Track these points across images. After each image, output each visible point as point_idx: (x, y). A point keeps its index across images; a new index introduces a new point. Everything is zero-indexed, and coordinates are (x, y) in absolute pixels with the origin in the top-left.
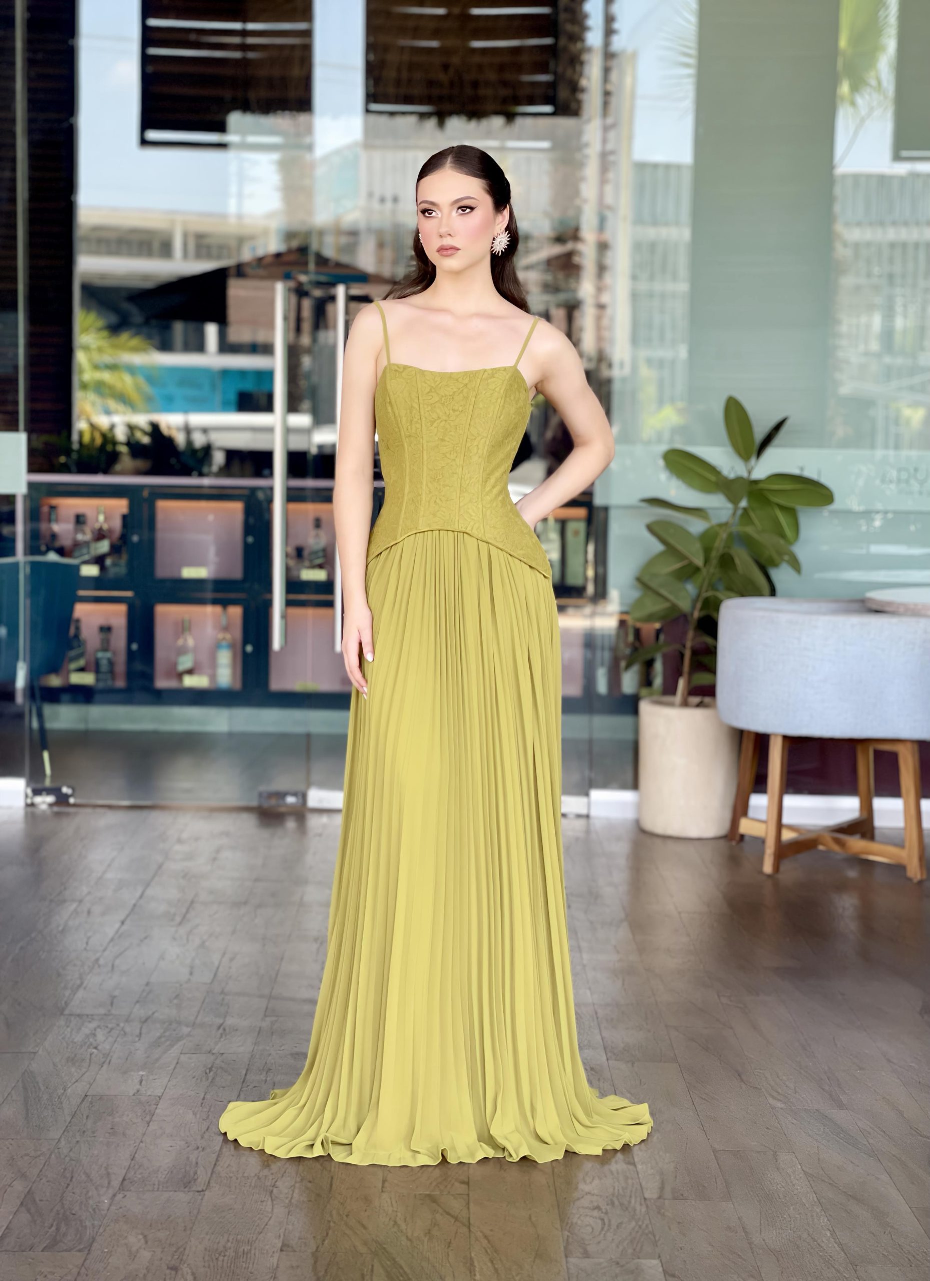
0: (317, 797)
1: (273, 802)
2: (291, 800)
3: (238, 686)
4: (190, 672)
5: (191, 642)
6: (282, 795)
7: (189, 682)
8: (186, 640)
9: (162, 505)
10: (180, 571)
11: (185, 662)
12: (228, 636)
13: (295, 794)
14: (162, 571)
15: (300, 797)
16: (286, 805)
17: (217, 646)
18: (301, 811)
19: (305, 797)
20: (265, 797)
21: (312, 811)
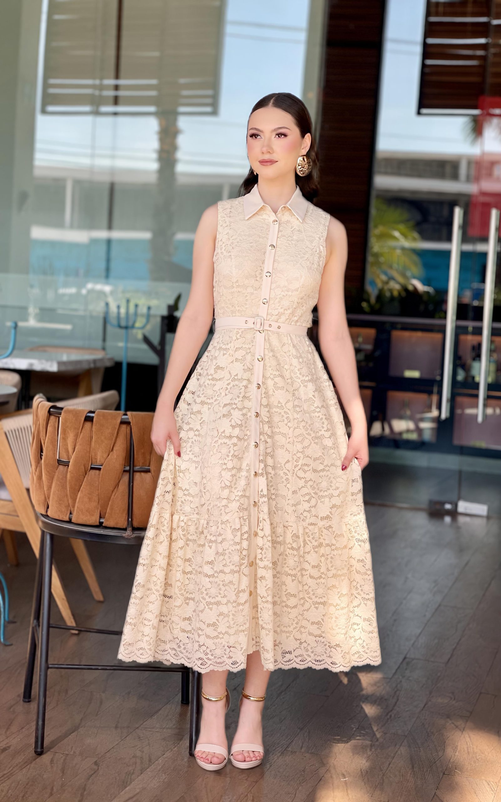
0: (463, 506)
1: (438, 507)
2: (448, 506)
3: (434, 439)
5: (408, 413)
6: (443, 503)
7: (406, 436)
8: (405, 411)
9: (395, 333)
10: (403, 373)
13: (450, 503)
14: (393, 372)
15: (453, 505)
16: (445, 509)
18: (454, 514)
19: (456, 505)
20: (432, 503)
21: (460, 514)
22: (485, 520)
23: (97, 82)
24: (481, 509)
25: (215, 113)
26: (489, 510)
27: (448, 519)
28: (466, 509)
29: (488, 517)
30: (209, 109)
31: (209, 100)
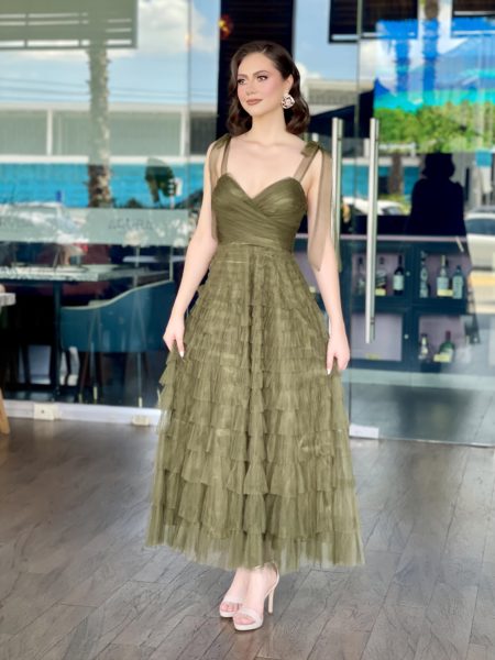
0: (355, 430)
21: (351, 437)
22: (377, 443)
23: (23, 16)
24: (373, 432)
25: (133, 46)
26: (380, 433)
28: (357, 432)
29: (380, 440)
30: (128, 42)
31: (128, 30)
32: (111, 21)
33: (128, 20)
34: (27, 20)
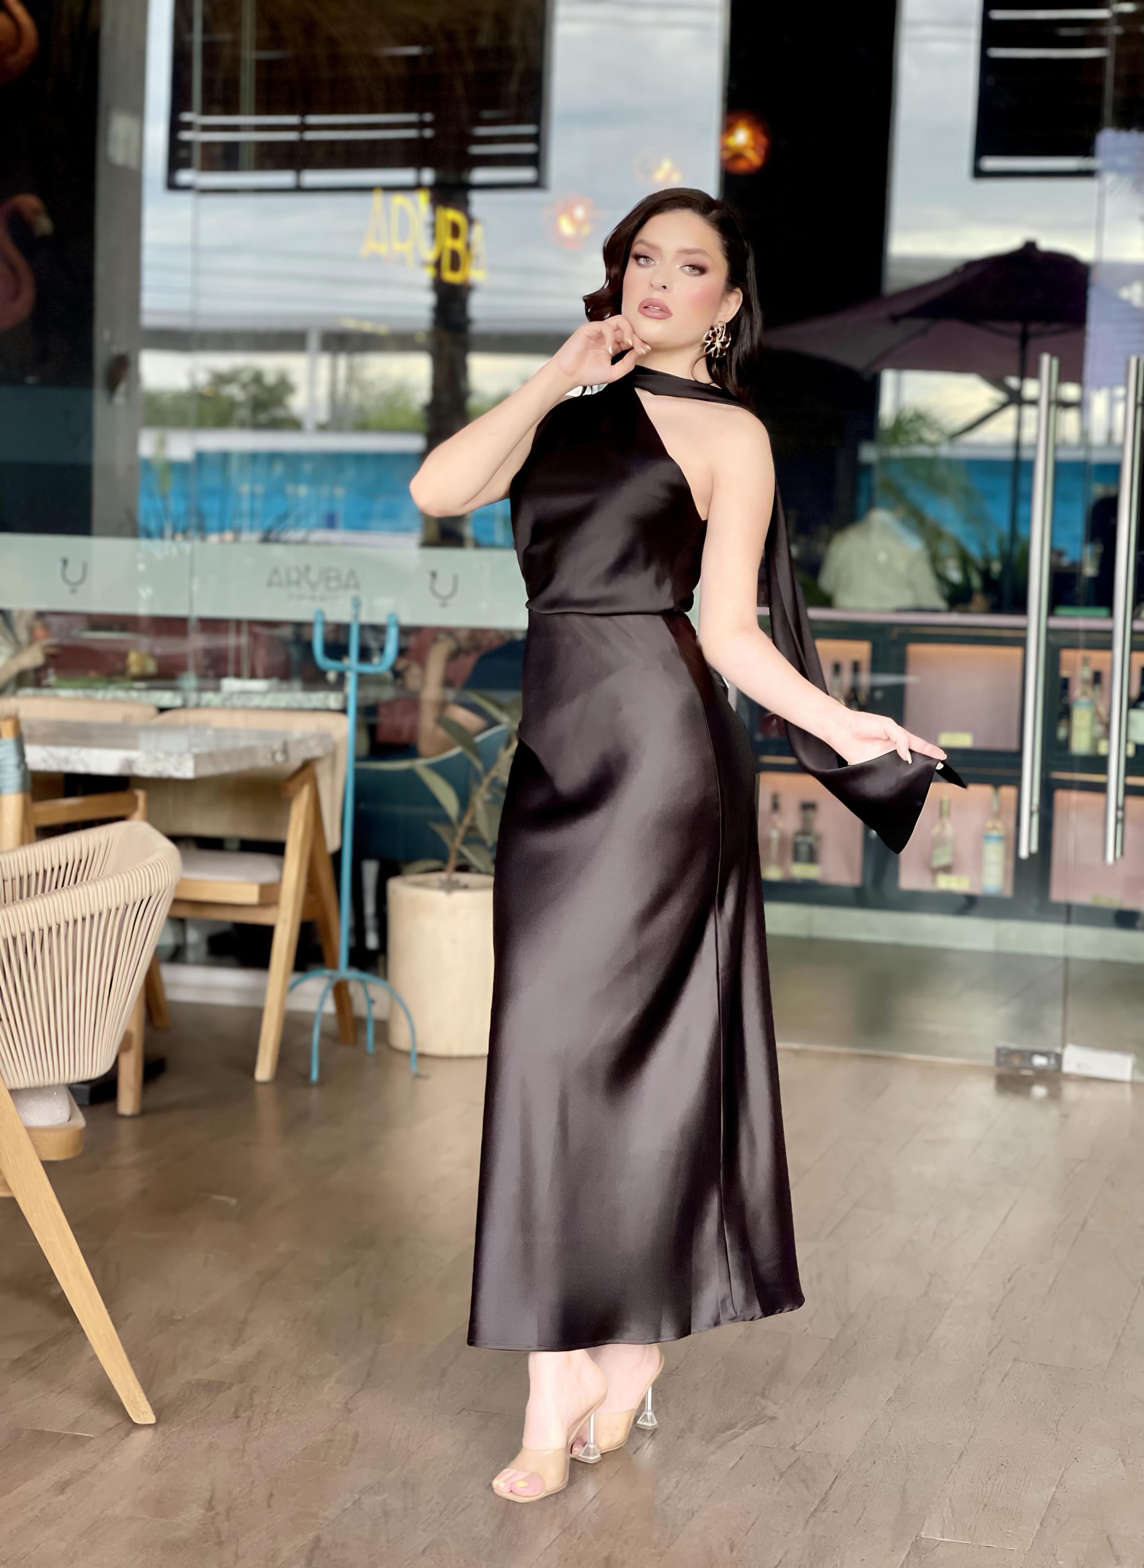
0: (1074, 1059)
1: (1016, 1062)
2: (1039, 1061)
3: (1008, 892)
4: (947, 869)
5: (949, 830)
6: (1029, 1055)
7: (946, 883)
8: (943, 826)
9: (915, 650)
11: (943, 858)
12: (999, 825)
13: (1045, 1055)
15: (1053, 1061)
16: (1033, 1068)
17: (984, 837)
18: (1053, 1077)
19: (1059, 1058)
20: (1004, 1055)
21: (1068, 1077)
22: (1128, 1093)
23: (293, 120)
25: (539, 183)
26: (1135, 1067)
27: (1039, 1091)
28: (1079, 1066)
29: (1133, 1084)
30: (525, 172)
31: (528, 148)
32: (482, 131)
33: (529, 129)
34: (303, 127)
